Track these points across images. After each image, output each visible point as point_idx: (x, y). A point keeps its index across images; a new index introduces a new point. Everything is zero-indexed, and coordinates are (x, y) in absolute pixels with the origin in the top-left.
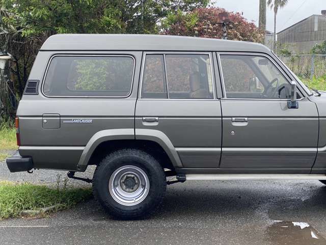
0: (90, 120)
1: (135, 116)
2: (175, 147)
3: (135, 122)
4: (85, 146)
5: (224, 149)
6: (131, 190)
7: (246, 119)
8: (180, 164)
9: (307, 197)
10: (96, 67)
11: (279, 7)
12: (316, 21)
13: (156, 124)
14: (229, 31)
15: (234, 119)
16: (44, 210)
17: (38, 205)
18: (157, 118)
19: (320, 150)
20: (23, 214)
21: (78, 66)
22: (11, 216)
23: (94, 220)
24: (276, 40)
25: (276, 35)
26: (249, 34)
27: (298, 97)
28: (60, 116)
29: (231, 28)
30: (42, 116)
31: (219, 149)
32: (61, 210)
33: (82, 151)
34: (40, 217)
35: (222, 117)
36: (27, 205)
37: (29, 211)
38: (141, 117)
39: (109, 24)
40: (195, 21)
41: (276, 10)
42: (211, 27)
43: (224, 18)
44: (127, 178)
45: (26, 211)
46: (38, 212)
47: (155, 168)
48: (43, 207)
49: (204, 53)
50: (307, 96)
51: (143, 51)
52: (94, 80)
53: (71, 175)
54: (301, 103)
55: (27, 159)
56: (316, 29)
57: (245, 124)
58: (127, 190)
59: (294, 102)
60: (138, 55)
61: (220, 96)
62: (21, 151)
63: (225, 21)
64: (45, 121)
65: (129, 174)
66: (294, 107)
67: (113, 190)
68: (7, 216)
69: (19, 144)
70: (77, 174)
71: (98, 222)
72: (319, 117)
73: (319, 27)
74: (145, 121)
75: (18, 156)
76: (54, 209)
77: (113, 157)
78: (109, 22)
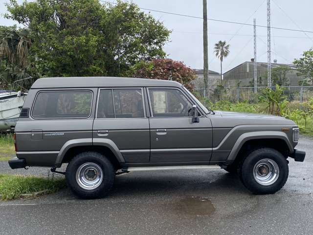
0: (62, 134)
1: (92, 130)
2: (120, 149)
3: (93, 134)
4: (59, 150)
5: (152, 150)
6: (92, 179)
7: (166, 130)
8: (123, 161)
9: (214, 180)
10: (88, 98)
11: (224, 57)
12: (248, 66)
13: (106, 135)
14: (174, 73)
15: (157, 130)
16: (36, 193)
17: (31, 190)
18: (107, 131)
19: (214, 149)
20: (21, 197)
21: (76, 98)
22: (13, 198)
23: (67, 200)
24: (222, 79)
25: (222, 76)
26: (187, 75)
27: (199, 115)
28: (43, 131)
29: (175, 72)
30: (31, 132)
31: (149, 150)
32: (48, 194)
33: (58, 154)
34: (33, 198)
35: (150, 129)
36: (24, 191)
37: (26, 194)
38: (96, 130)
39: (95, 70)
40: (151, 67)
41: (221, 59)
42: (162, 71)
43: (169, 65)
44: (89, 171)
45: (24, 195)
46: (31, 195)
47: (107, 164)
48: (35, 191)
49: (138, 88)
50: (205, 114)
51: (98, 87)
52: (86, 107)
53: (53, 170)
54: (201, 119)
55: (22, 160)
56: (248, 71)
57: (165, 133)
58: (90, 179)
59: (196, 118)
60: (95, 90)
61: (149, 115)
62: (17, 155)
63: (170, 67)
64: (33, 135)
65: (90, 168)
66: (197, 122)
67: (79, 179)
68: (11, 198)
69: (17, 150)
70: (57, 169)
71: (69, 201)
72: (212, 128)
73: (250, 70)
74: (99, 133)
75: (16, 158)
76: (43, 193)
77: (78, 157)
78: (95, 69)
